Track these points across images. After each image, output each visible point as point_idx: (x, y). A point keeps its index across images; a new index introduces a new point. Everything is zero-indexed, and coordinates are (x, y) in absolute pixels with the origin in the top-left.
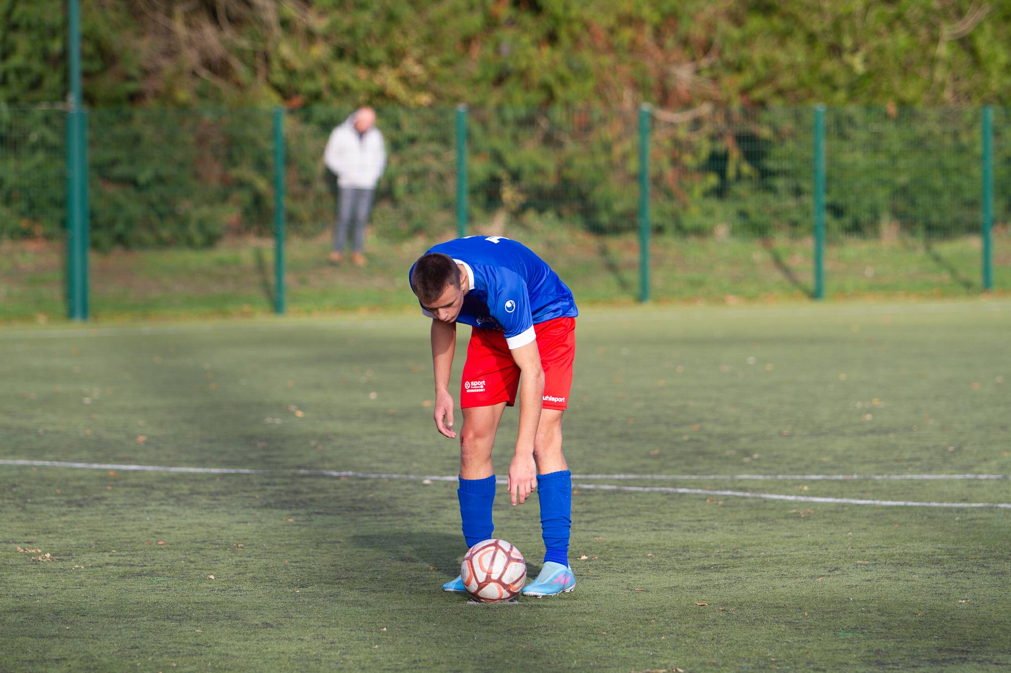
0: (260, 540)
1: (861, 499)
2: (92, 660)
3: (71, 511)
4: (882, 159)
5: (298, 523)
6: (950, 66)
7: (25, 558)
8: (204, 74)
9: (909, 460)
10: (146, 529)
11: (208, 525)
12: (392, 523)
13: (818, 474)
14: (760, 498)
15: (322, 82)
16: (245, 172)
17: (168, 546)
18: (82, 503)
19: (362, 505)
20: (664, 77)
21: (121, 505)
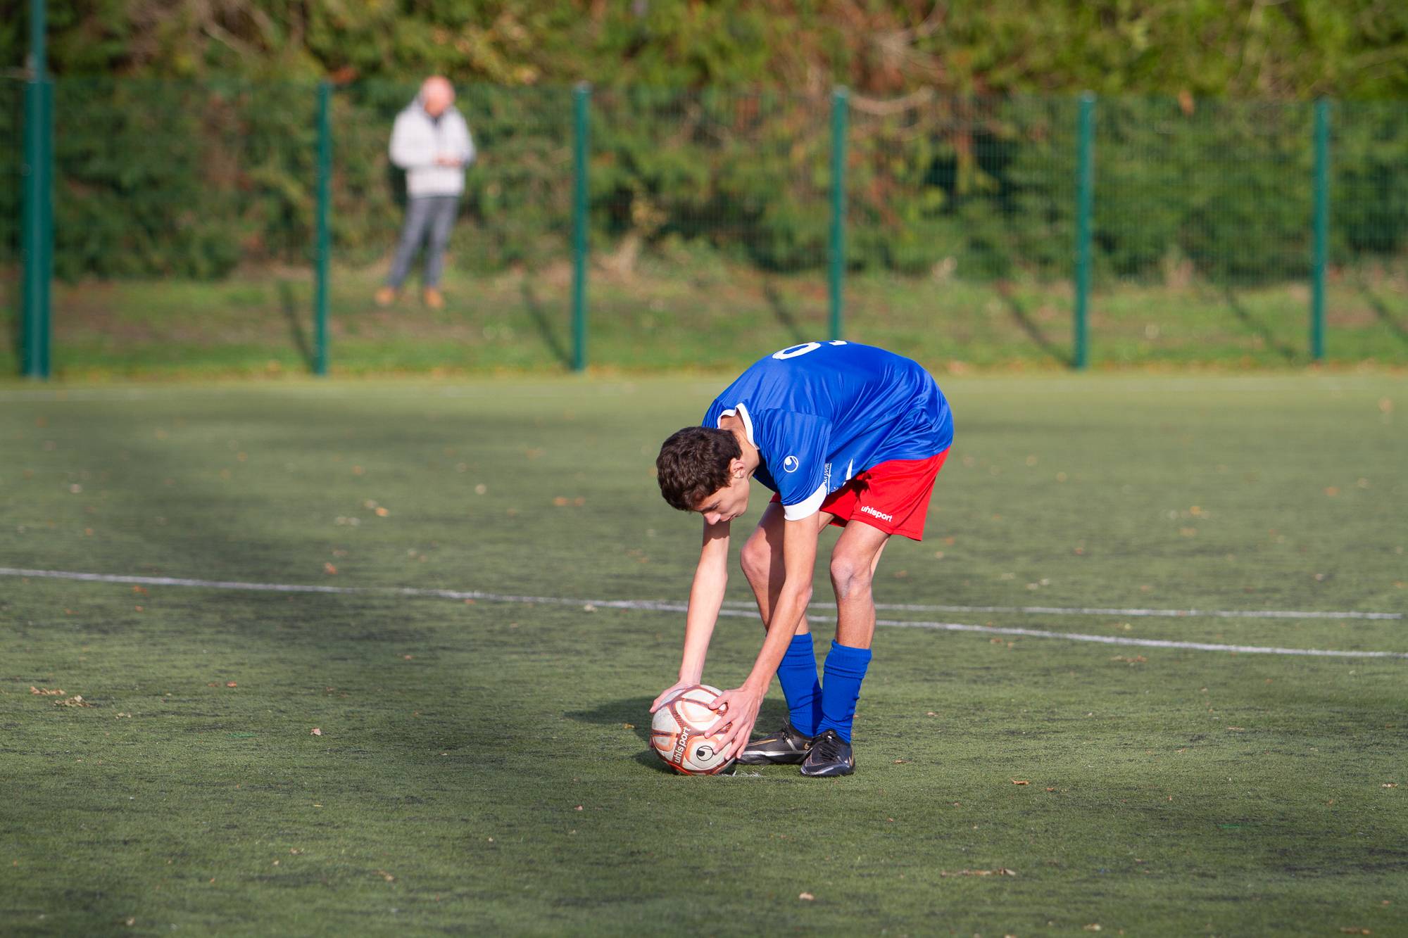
0: (372, 684)
1: (1209, 642)
2: (176, 843)
3: (93, 640)
4: (1171, 172)
5: (418, 661)
6: (1267, 41)
7: (45, 702)
8: (216, 32)
9: (1265, 591)
10: (206, 666)
11: (291, 662)
12: (551, 663)
13: (1139, 608)
14: (1065, 639)
15: (382, 46)
16: (272, 171)
17: (244, 689)
18: (106, 628)
19: (504, 638)
20: (865, 50)
21: (161, 632)
